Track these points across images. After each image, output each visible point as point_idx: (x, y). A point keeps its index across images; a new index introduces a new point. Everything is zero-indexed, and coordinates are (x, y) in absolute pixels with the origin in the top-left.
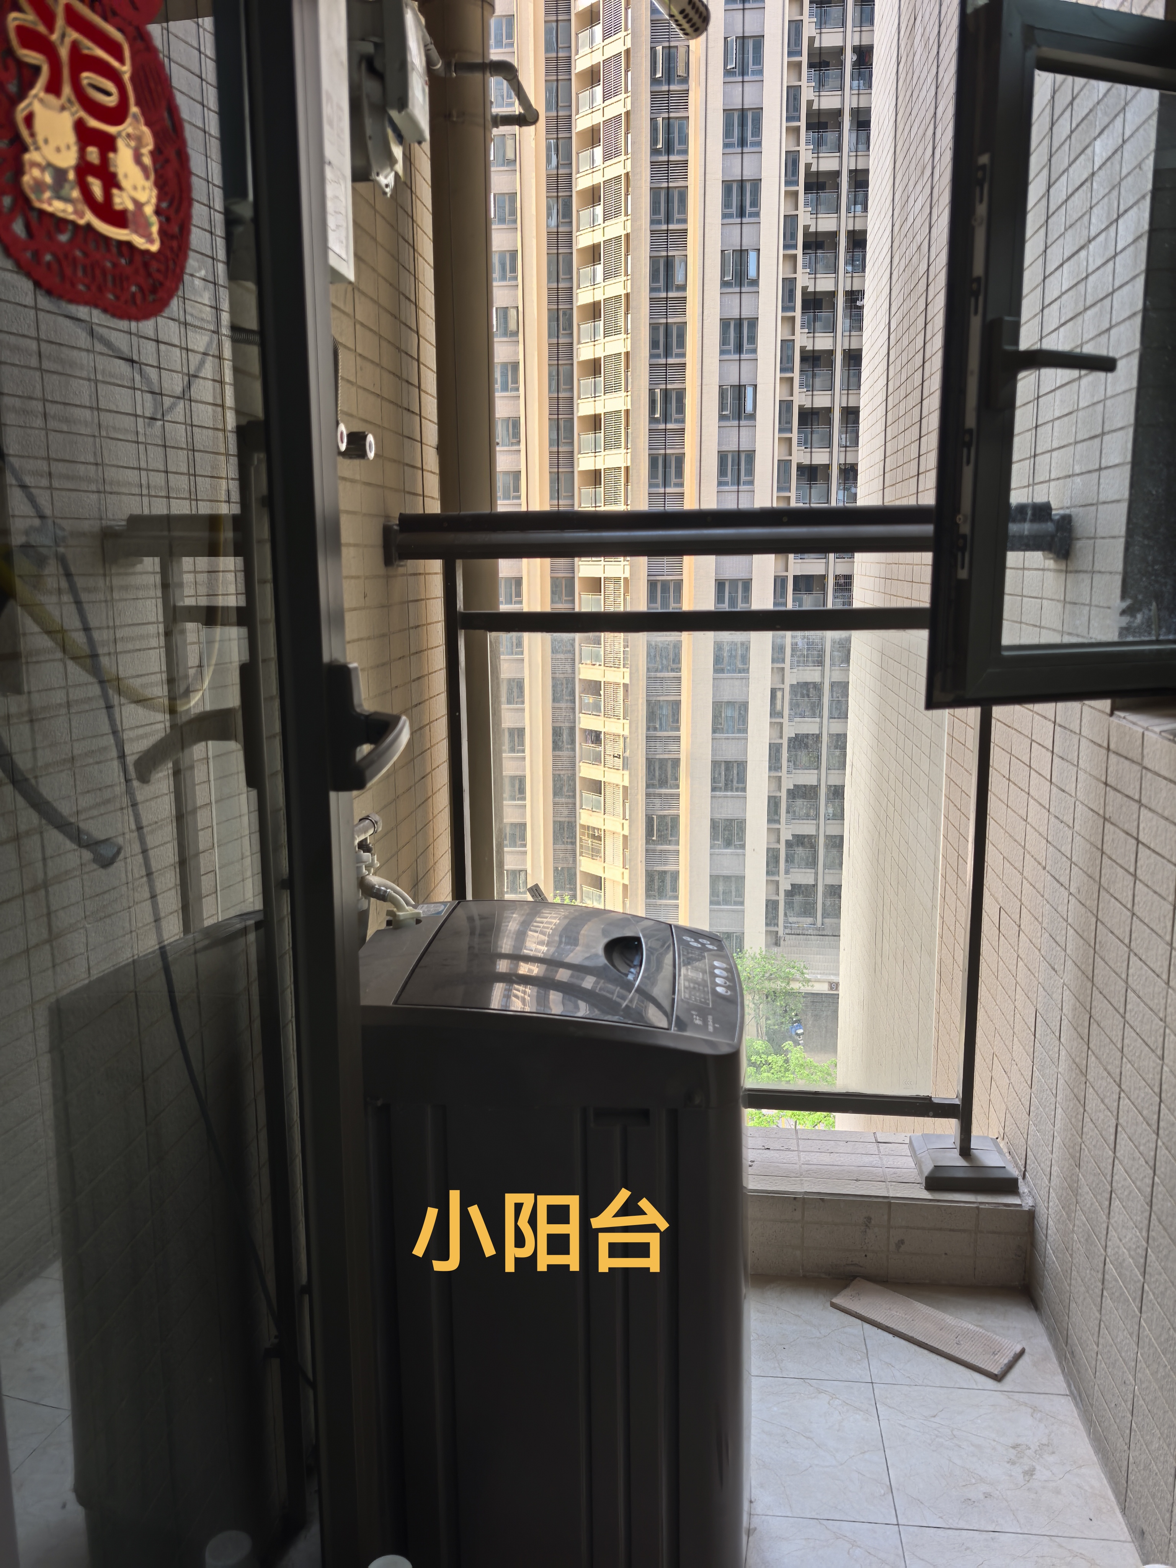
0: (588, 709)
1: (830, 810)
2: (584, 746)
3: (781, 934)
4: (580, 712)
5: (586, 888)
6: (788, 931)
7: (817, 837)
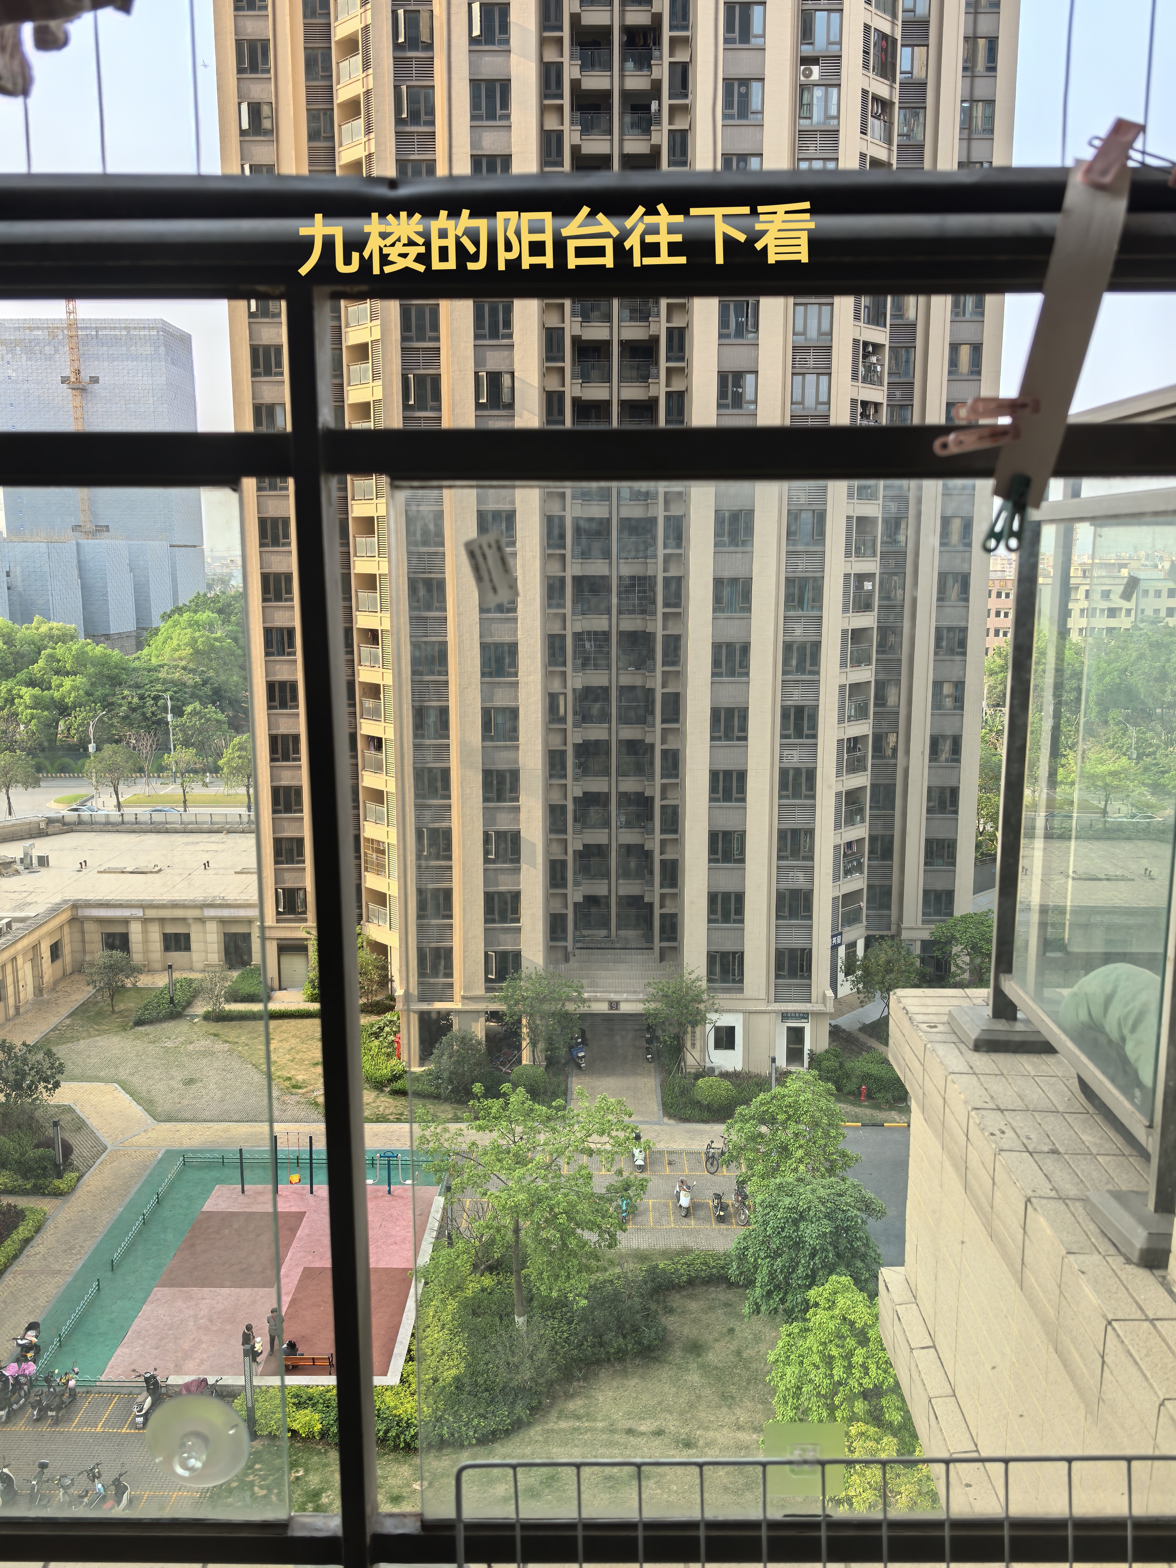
0: (368, 714)
1: (623, 818)
2: (367, 753)
3: (570, 949)
4: (362, 717)
5: (372, 906)
6: (579, 945)
7: (609, 846)
